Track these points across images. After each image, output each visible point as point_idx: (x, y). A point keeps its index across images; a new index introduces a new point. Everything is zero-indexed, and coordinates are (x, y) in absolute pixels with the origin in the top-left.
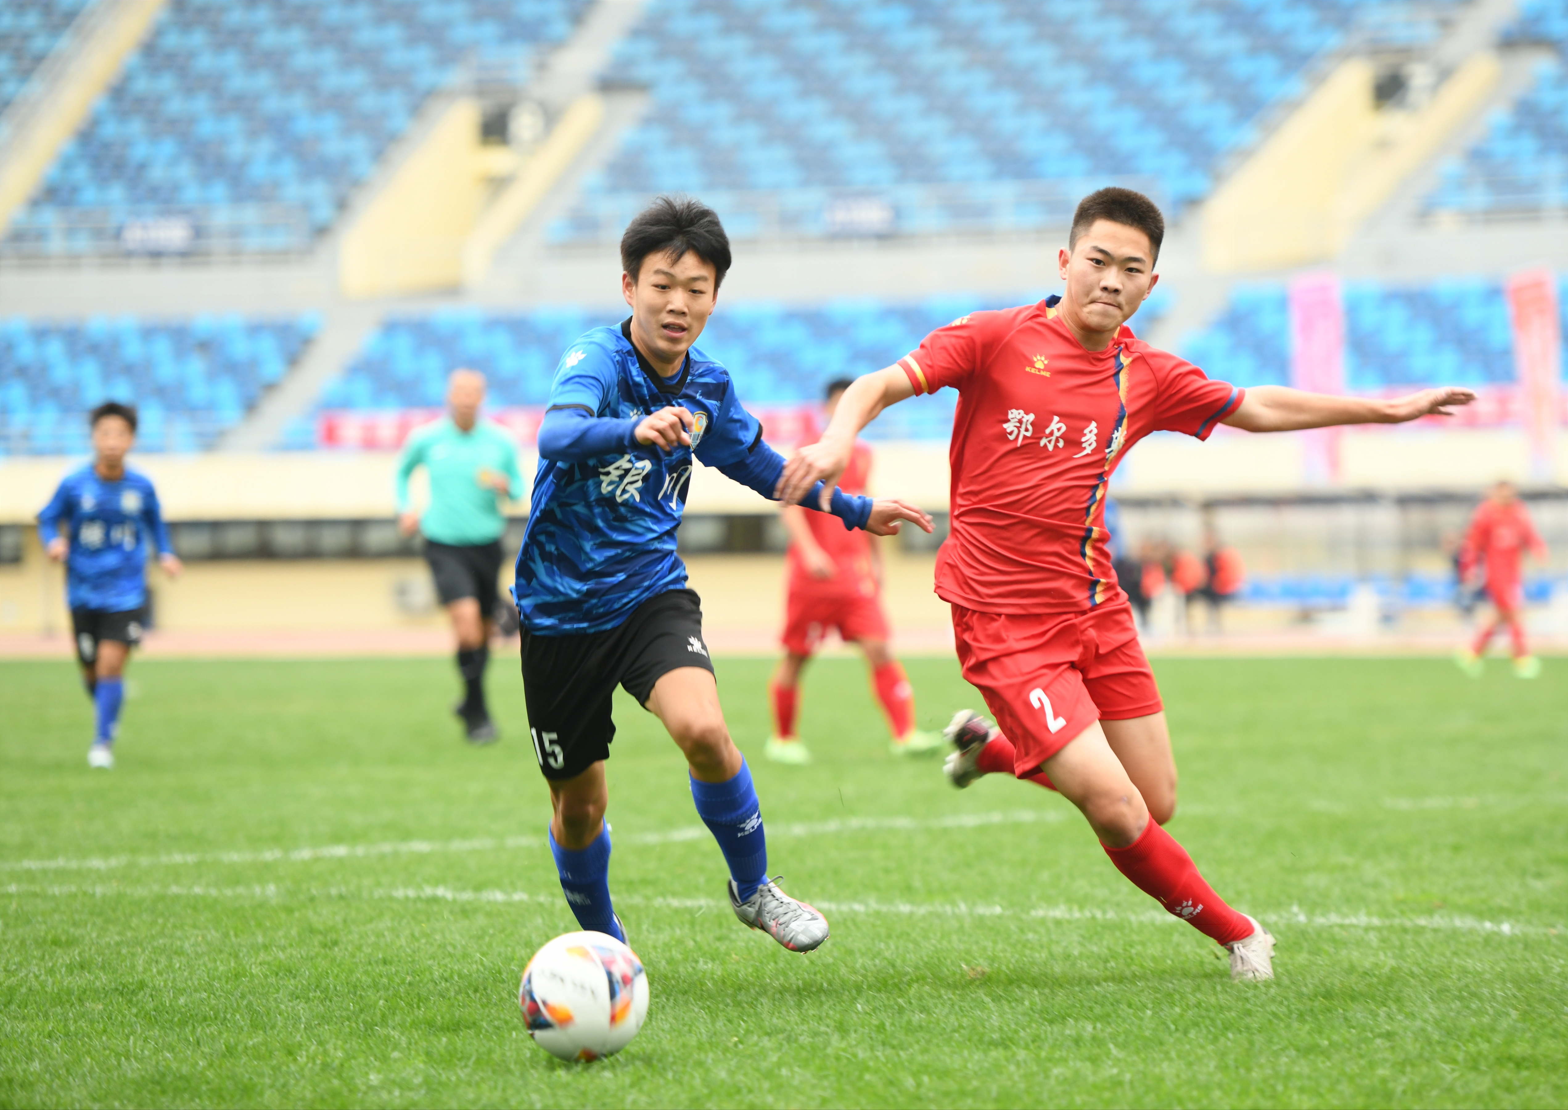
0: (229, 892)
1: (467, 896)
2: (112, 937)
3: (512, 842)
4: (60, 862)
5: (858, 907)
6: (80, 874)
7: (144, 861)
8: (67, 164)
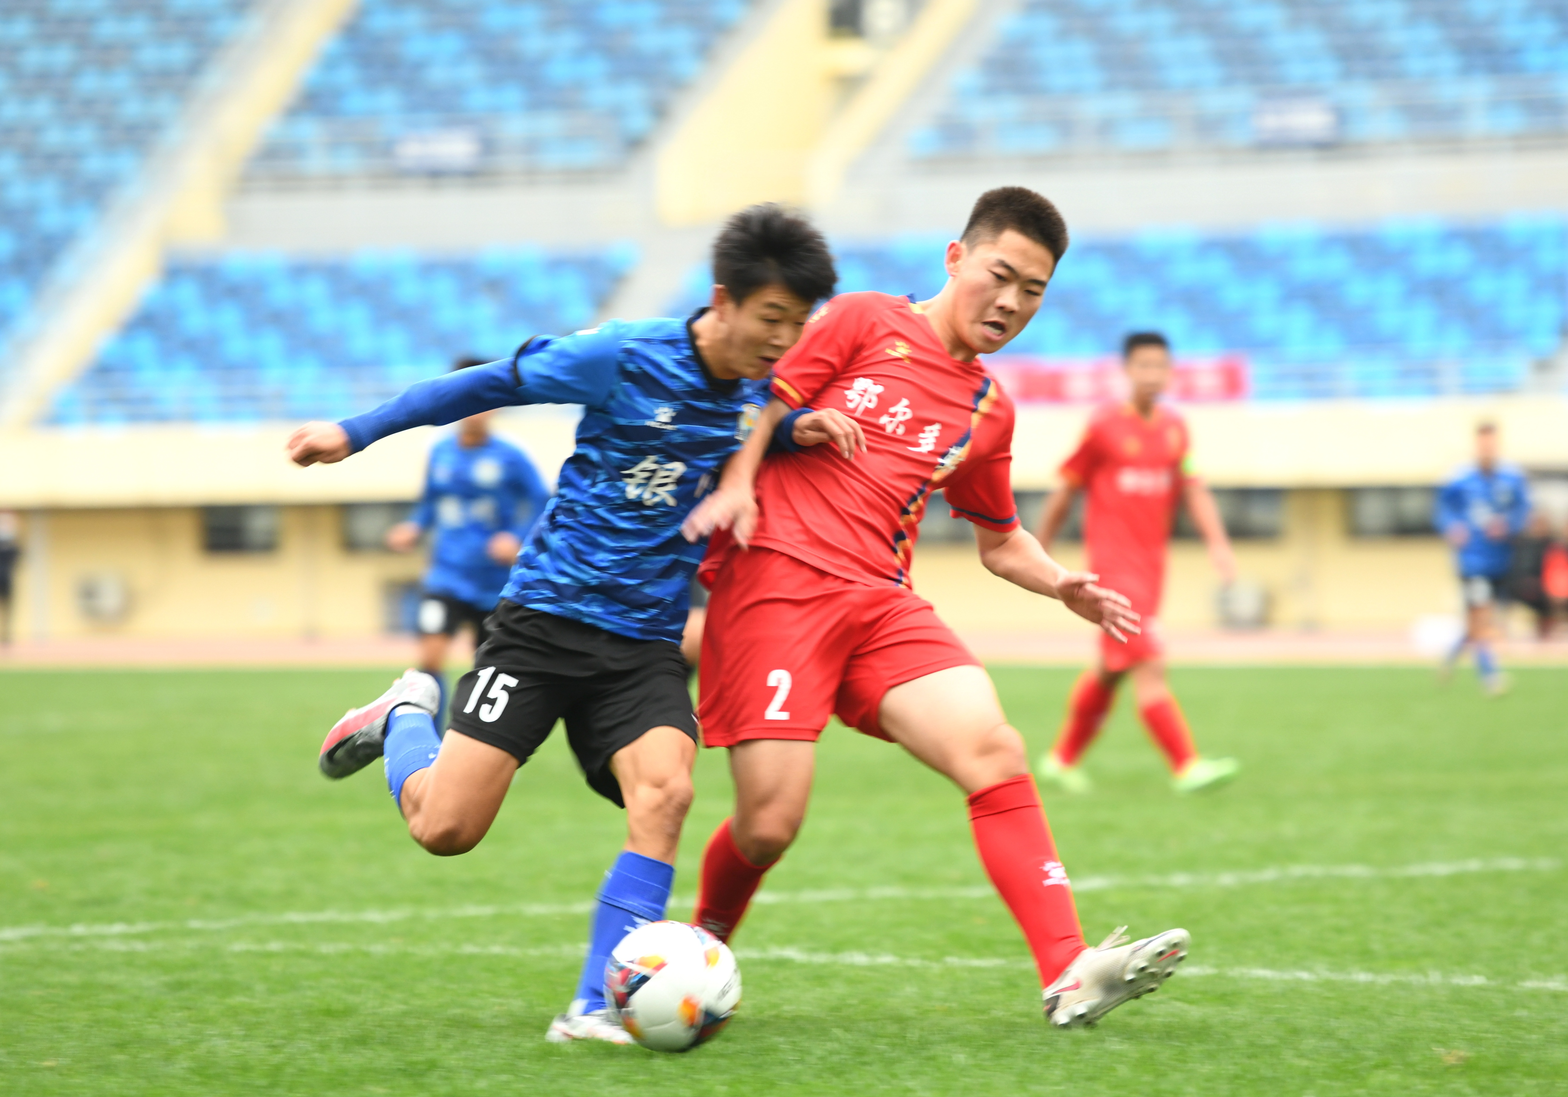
0: (533, 952)
1: (821, 958)
2: (394, 1007)
3: (877, 892)
4: (329, 915)
5: (1305, 975)
6: (355, 930)
7: (431, 913)
8: (330, 63)
